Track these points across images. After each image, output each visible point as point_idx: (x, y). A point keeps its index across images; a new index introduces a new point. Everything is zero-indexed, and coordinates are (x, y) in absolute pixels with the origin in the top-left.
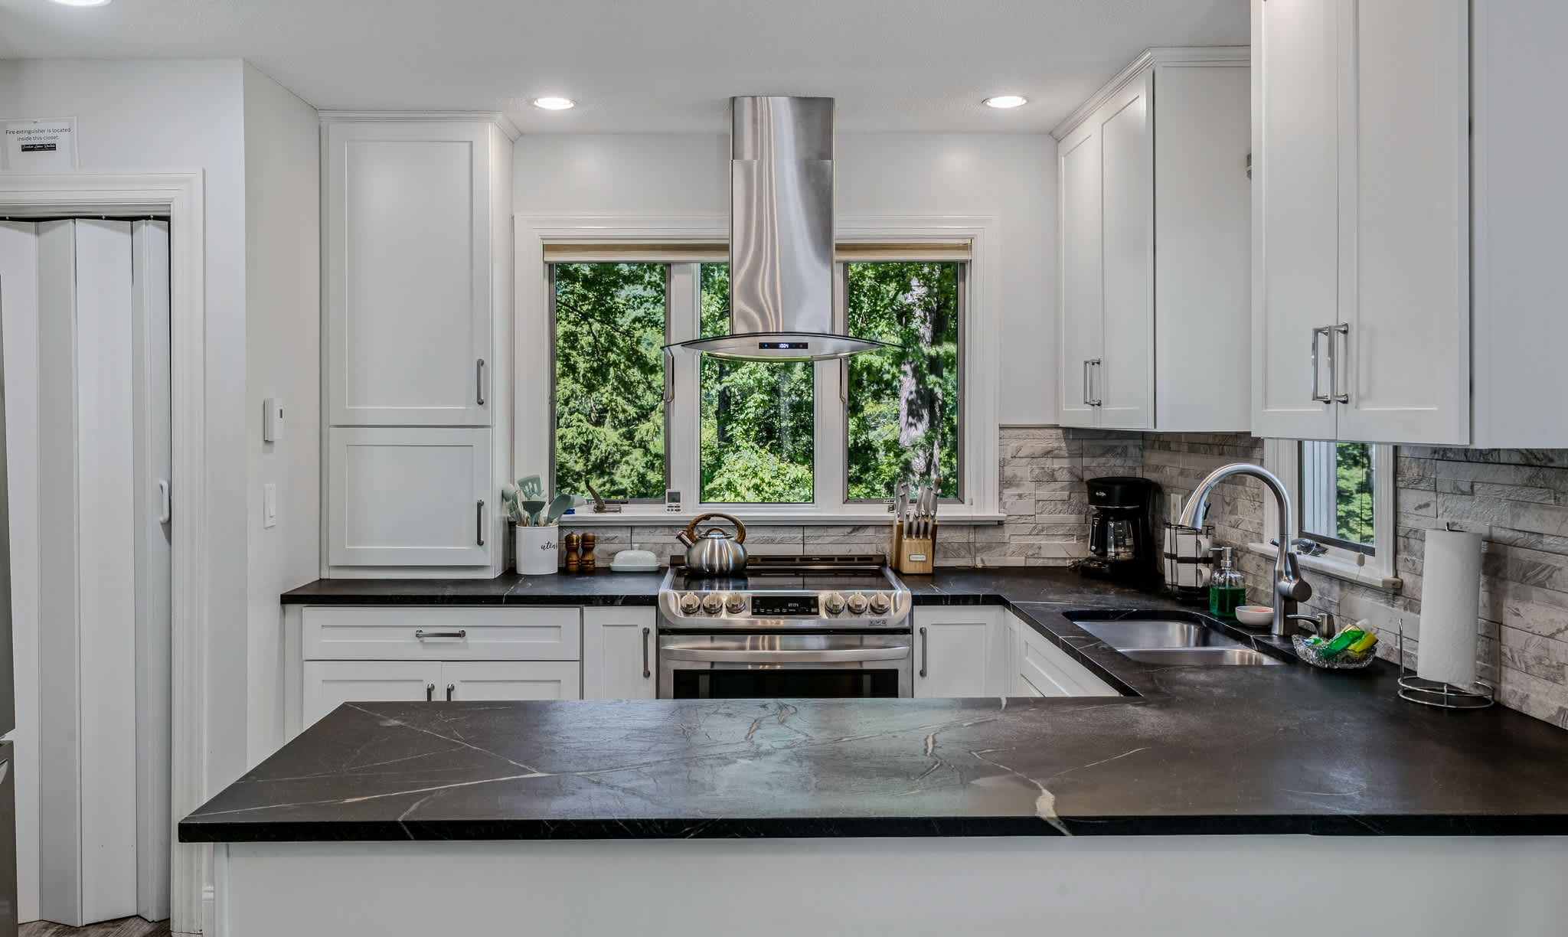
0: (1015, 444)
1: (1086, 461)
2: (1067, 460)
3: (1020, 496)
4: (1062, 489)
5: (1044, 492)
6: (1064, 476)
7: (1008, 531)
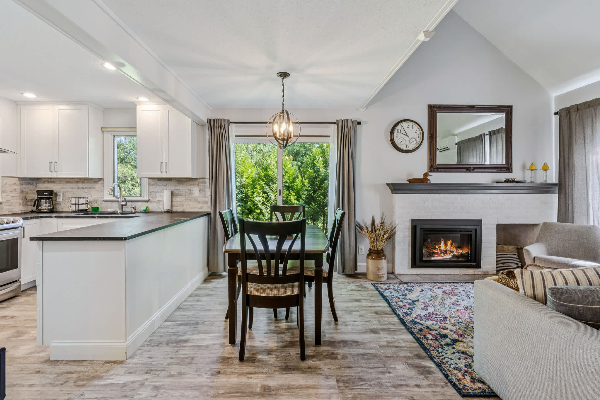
0: (5, 182)
1: (24, 186)
2: (19, 186)
3: (7, 195)
4: (18, 193)
5: (13, 194)
6: (19, 190)
7: (3, 204)
